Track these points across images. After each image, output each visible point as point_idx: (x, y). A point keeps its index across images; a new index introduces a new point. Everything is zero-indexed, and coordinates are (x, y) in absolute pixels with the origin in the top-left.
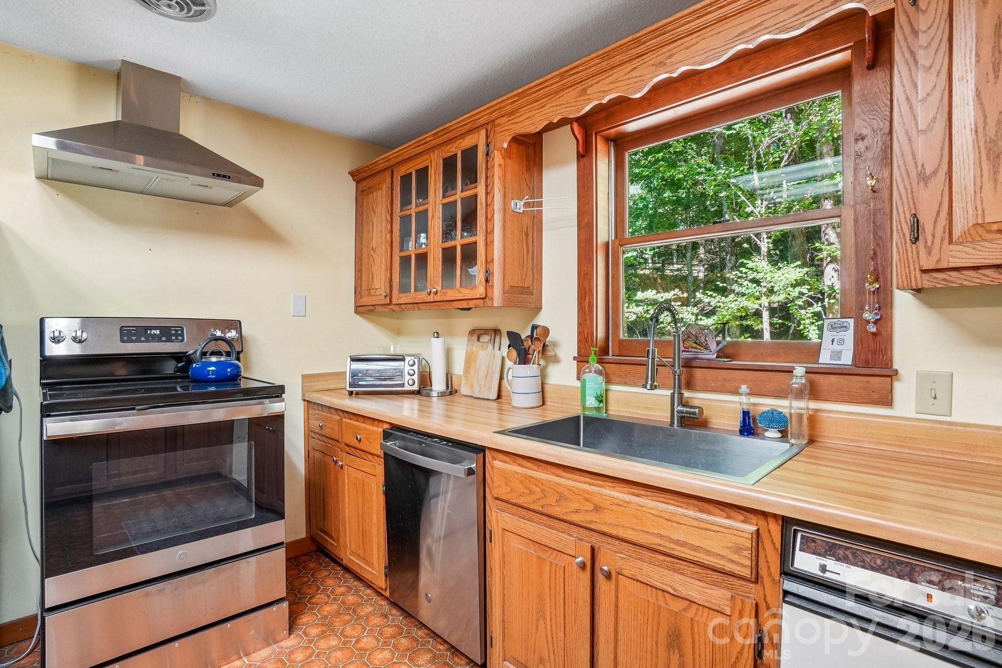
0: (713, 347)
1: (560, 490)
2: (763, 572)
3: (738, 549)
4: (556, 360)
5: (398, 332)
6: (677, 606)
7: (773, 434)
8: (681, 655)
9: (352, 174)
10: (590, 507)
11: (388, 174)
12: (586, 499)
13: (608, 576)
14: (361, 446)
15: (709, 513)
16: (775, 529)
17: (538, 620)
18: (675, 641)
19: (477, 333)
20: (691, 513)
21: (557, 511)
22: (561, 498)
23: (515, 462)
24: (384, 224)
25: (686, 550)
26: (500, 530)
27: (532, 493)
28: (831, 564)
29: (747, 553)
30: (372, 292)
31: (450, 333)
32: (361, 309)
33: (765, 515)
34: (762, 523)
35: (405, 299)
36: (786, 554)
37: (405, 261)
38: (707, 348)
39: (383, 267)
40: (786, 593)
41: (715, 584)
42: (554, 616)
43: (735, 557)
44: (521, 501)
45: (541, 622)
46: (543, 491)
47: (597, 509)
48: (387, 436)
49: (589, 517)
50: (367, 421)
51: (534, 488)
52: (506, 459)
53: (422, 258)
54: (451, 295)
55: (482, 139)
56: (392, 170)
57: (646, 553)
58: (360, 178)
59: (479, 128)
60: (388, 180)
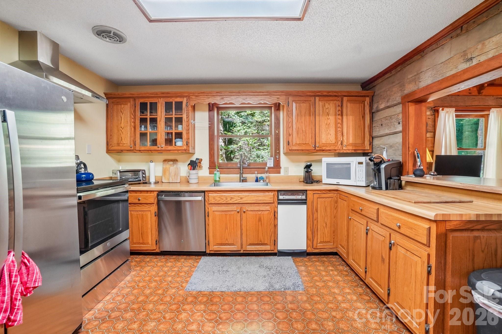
0: (247, 163)
1: (231, 196)
2: (275, 201)
3: (271, 198)
4: (203, 169)
5: (119, 161)
6: (260, 213)
7: (262, 181)
8: (261, 222)
9: (105, 94)
10: (240, 198)
12: (238, 197)
13: (244, 212)
14: (140, 202)
16: (276, 193)
17: (225, 230)
18: (260, 220)
19: (167, 161)
20: (262, 194)
21: (231, 202)
22: (232, 198)
23: (216, 193)
24: (129, 119)
25: (261, 201)
26: (212, 212)
27: (223, 199)
28: (284, 196)
29: (272, 198)
30: (121, 145)
32: (111, 151)
33: (274, 191)
34: (274, 192)
35: (143, 148)
36: (278, 197)
37: (143, 134)
38: (245, 164)
39: (129, 135)
40: (279, 203)
41: (267, 206)
42: (230, 227)
43: (271, 200)
44: (219, 202)
45: (227, 230)
46: (226, 198)
47: (241, 198)
49: (239, 201)
51: (223, 198)
52: (213, 193)
54: (170, 148)
55: (185, 101)
56: (134, 99)
57: (253, 205)
58: (108, 96)
59: (183, 97)
60: (132, 102)
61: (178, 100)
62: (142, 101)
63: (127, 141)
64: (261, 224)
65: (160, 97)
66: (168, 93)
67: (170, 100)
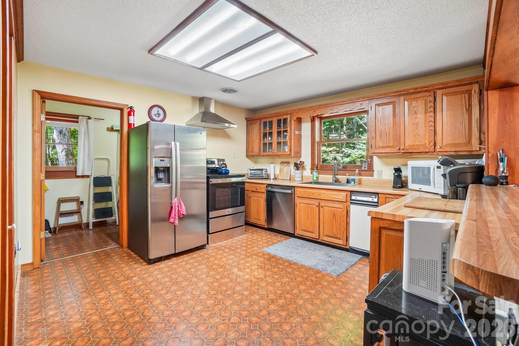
0: (341, 166)
1: (312, 192)
2: (348, 200)
3: (344, 197)
4: (305, 169)
6: (334, 209)
7: (353, 183)
8: (335, 217)
9: (246, 119)
10: (319, 195)
11: (259, 120)
13: (322, 207)
15: (339, 192)
16: (349, 193)
17: (308, 220)
18: (334, 215)
19: (282, 163)
20: (336, 193)
24: (257, 133)
25: (336, 199)
26: (299, 203)
28: (357, 197)
30: (253, 152)
31: (276, 163)
32: (248, 156)
33: (347, 191)
35: (265, 154)
36: (351, 197)
37: (265, 144)
38: (340, 166)
39: (257, 145)
40: (351, 203)
41: (340, 204)
42: (311, 218)
43: (343, 199)
44: (304, 196)
46: (309, 193)
48: (267, 187)
49: (318, 197)
50: (259, 184)
51: (306, 193)
52: (300, 188)
53: (271, 144)
54: (280, 153)
55: (289, 117)
56: (260, 120)
57: (329, 201)
58: (248, 120)
59: (287, 114)
60: (259, 122)
61: (285, 117)
62: (264, 120)
63: (256, 149)
64: (335, 219)
65: (274, 117)
66: (278, 113)
67: (280, 118)
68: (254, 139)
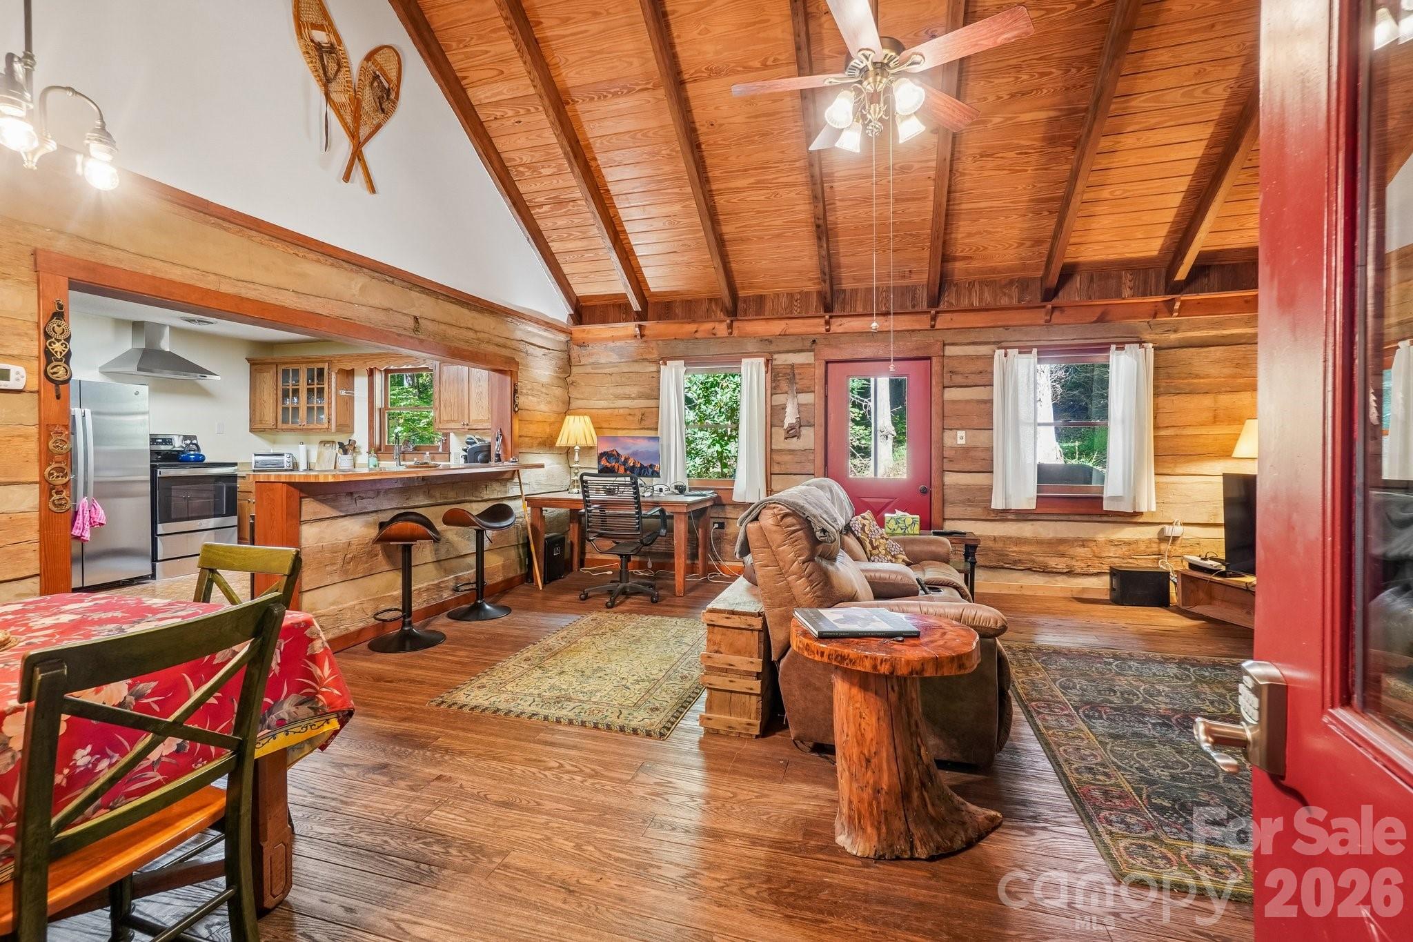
0: (412, 447)
4: (359, 453)
5: (274, 442)
9: (248, 360)
11: (274, 366)
19: (324, 443)
24: (271, 389)
30: (263, 422)
31: (309, 443)
32: (252, 430)
35: (285, 426)
37: (285, 410)
39: (272, 411)
53: (296, 410)
54: (311, 426)
55: (326, 366)
56: (276, 365)
58: (253, 363)
59: (325, 362)
60: (274, 369)
61: (320, 366)
62: (284, 367)
63: (269, 418)
65: (302, 363)
66: (307, 358)
67: (312, 366)
68: (265, 398)
